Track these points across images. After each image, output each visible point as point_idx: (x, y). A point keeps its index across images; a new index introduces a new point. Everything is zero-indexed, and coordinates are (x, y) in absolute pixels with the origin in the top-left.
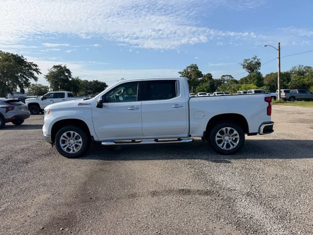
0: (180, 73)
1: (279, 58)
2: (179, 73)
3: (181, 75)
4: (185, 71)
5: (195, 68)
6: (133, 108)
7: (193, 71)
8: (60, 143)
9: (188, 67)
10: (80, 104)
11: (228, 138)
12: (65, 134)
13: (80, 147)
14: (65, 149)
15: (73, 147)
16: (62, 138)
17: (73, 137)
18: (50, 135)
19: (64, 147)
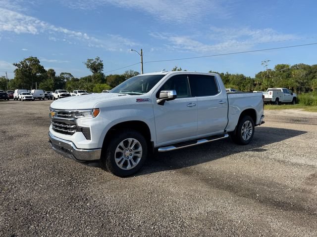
0: (16, 65)
1: (142, 63)
2: (14, 64)
3: (17, 68)
4: (22, 63)
5: (35, 61)
7: (34, 65)
9: (27, 60)
10: (138, 100)
12: (121, 144)
13: (139, 159)
14: (120, 166)
15: (130, 160)
16: (118, 150)
17: (131, 146)
18: (101, 147)
19: (119, 163)
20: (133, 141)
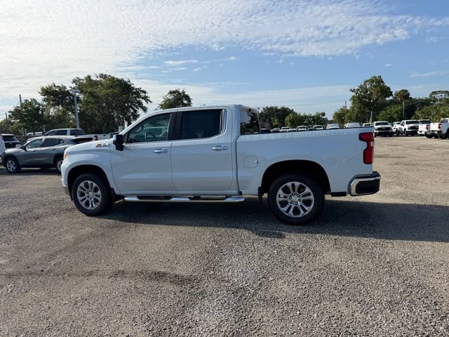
0: (353, 91)
3: (354, 94)
4: (361, 87)
5: (378, 82)
6: (162, 152)
7: (375, 87)
8: (78, 195)
9: (366, 81)
11: (295, 199)
12: (82, 185)
13: (99, 202)
14: (82, 204)
15: (92, 201)
16: (79, 190)
17: (92, 188)
18: (67, 184)
19: (81, 201)
20: (92, 184)
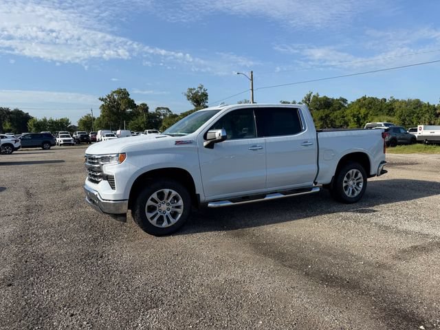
0: (102, 100)
1: (252, 90)
2: (100, 99)
3: (103, 103)
4: (108, 97)
5: (124, 94)
7: (122, 98)
9: (114, 92)
10: (178, 143)
11: (353, 183)
12: (155, 196)
13: (180, 215)
14: (154, 222)
15: (167, 216)
16: (149, 203)
17: (167, 199)
18: (128, 198)
19: (152, 218)
20: (170, 193)
